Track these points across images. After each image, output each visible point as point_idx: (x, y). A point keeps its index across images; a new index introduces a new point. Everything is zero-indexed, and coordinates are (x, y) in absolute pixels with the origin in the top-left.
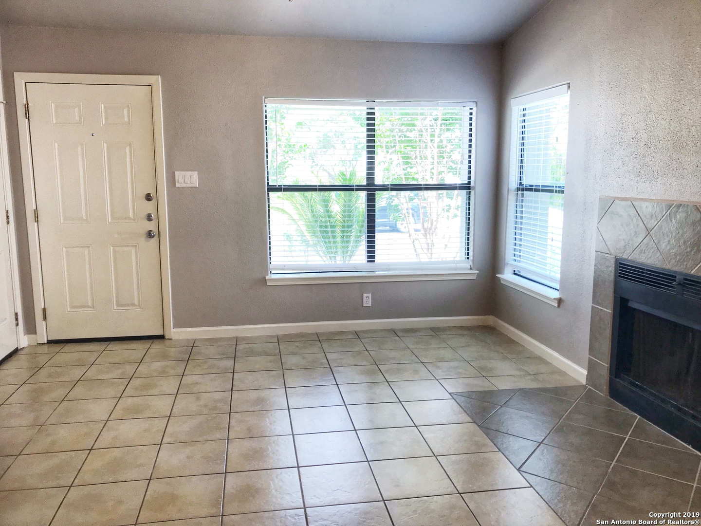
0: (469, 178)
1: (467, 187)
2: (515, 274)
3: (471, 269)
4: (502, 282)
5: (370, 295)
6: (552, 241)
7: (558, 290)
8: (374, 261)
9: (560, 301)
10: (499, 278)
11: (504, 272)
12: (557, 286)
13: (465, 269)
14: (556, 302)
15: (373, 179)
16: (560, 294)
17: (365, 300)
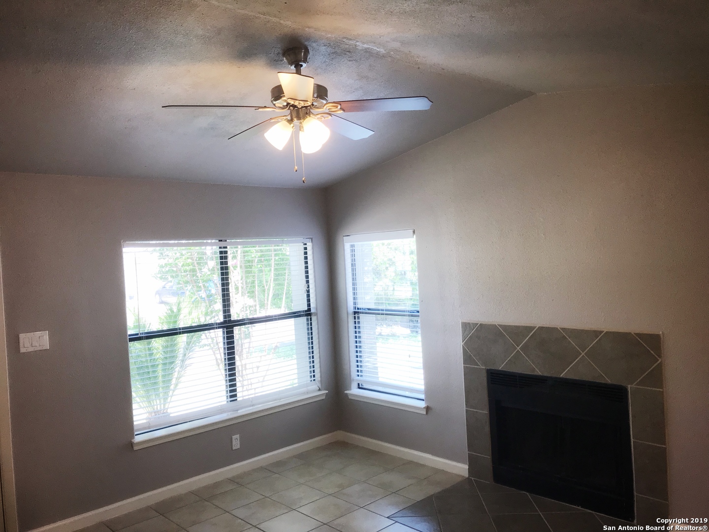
0: (309, 305)
1: (308, 313)
2: (359, 388)
3: (319, 390)
4: (350, 397)
5: (238, 436)
6: (410, 357)
7: (424, 400)
8: (236, 400)
9: (428, 409)
10: (347, 394)
11: (351, 387)
12: (423, 397)
13: (314, 391)
14: (425, 410)
15: (230, 316)
16: (426, 403)
17: (234, 443)
